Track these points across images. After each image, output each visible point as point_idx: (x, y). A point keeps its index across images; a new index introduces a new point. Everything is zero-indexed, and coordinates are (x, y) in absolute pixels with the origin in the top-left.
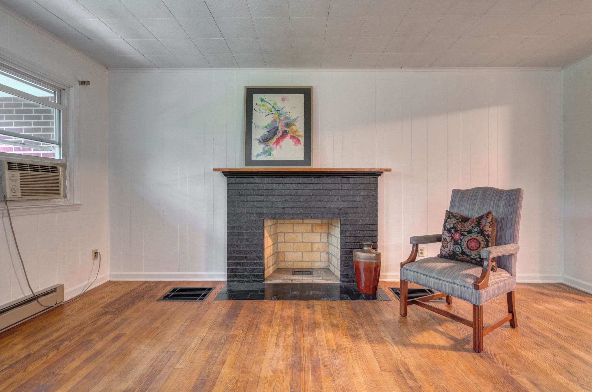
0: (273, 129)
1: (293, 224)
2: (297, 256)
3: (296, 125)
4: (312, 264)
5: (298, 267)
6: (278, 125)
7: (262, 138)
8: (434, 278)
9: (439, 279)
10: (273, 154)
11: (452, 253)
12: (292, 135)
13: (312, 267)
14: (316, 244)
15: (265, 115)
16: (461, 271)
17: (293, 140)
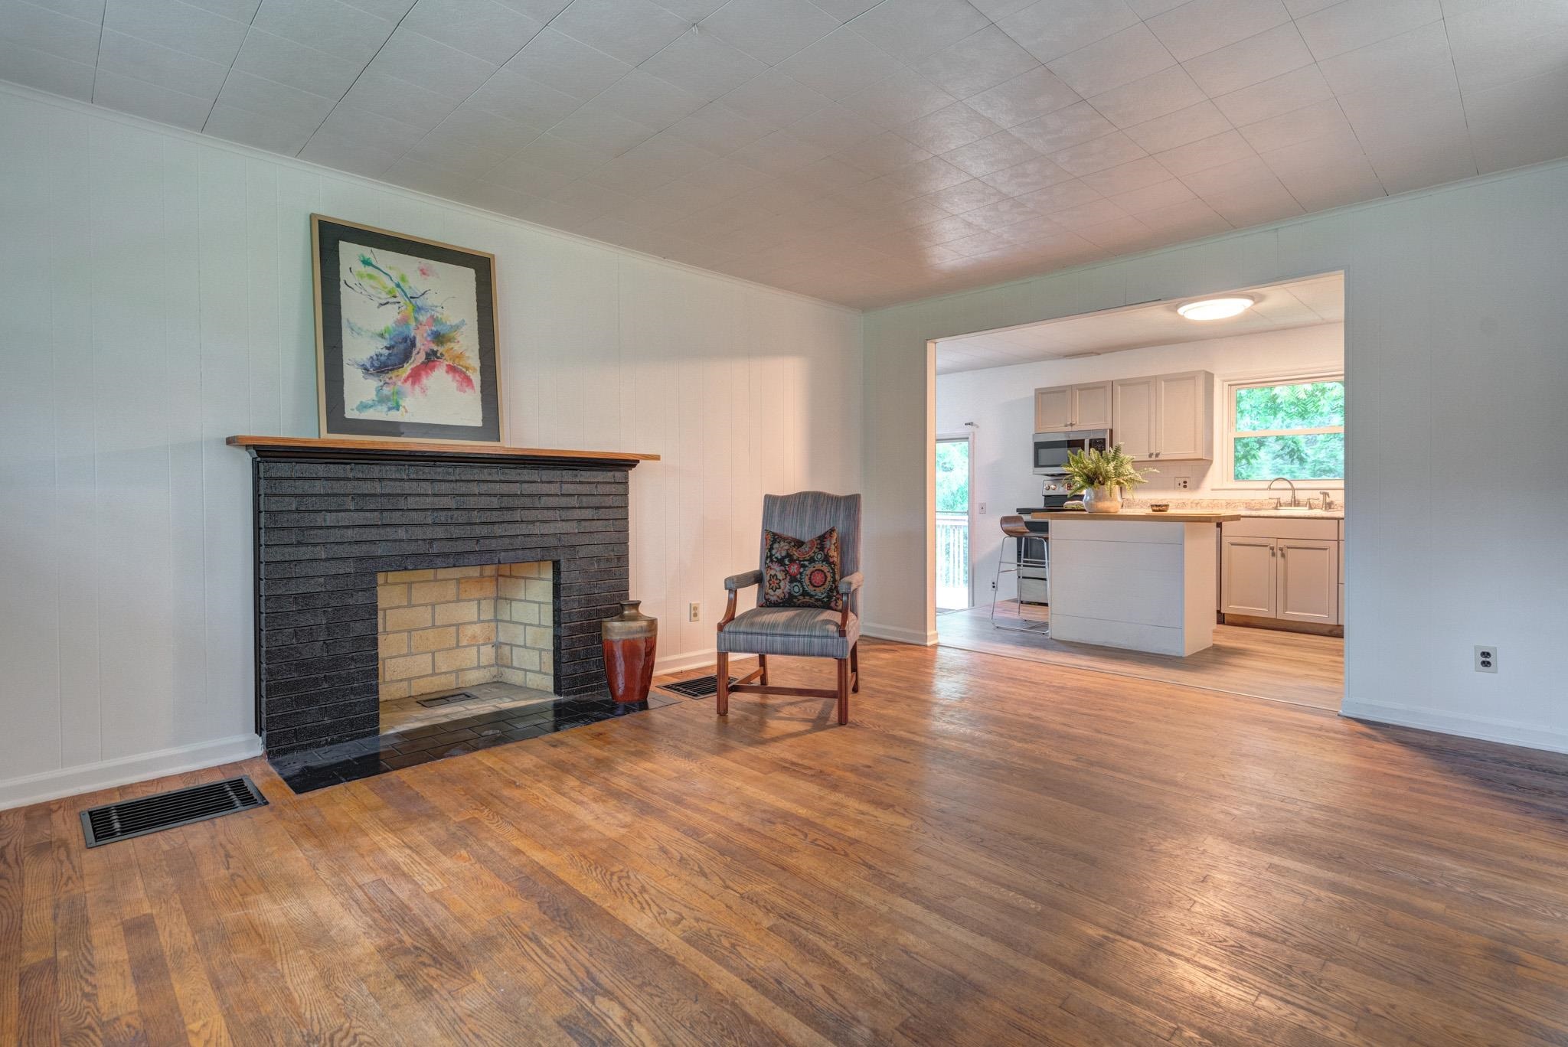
0: (401, 343)
1: (408, 583)
2: (421, 664)
3: (459, 342)
4: (457, 678)
5: (423, 692)
6: (412, 335)
7: (372, 363)
8: (781, 635)
9: (789, 635)
10: (404, 407)
11: (787, 596)
12: (451, 364)
13: (457, 684)
14: (469, 627)
15: (377, 305)
16: (814, 618)
17: (454, 377)
